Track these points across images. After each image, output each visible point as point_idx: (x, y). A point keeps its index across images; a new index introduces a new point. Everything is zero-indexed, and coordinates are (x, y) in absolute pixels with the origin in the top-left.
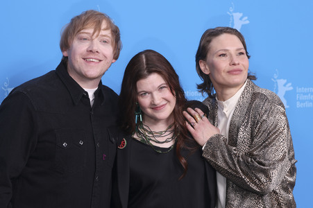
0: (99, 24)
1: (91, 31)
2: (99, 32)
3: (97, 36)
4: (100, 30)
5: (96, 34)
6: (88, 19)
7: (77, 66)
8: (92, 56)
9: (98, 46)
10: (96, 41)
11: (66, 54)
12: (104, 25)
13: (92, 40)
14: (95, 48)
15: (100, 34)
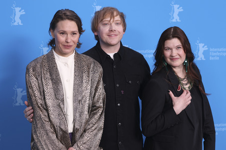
0: (112, 13)
1: (109, 19)
2: (114, 19)
3: (113, 21)
4: (114, 17)
5: (112, 20)
6: (105, 12)
7: (104, 40)
8: (112, 33)
9: (115, 27)
10: (113, 24)
11: (96, 34)
12: (115, 13)
13: (111, 24)
14: (114, 29)
15: (115, 19)
